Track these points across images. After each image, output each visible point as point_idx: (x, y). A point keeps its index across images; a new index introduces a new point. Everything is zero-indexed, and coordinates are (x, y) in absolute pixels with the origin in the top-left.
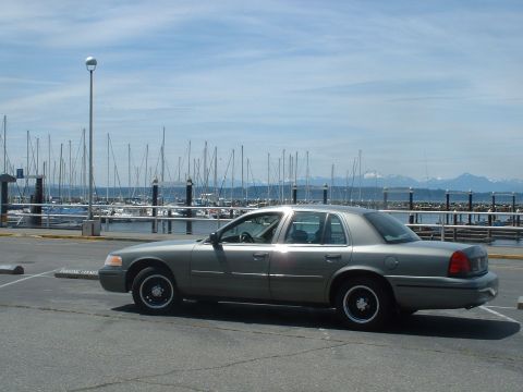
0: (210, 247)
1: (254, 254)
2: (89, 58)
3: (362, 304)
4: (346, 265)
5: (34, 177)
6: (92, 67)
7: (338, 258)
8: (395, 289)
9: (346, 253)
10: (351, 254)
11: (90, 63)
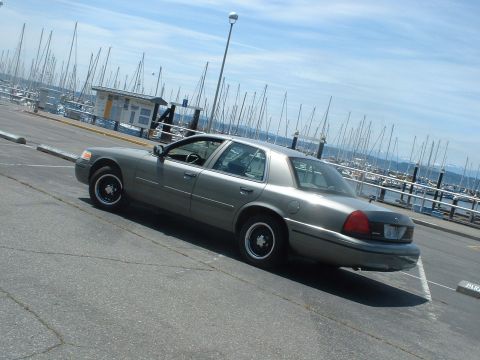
0: (155, 159)
1: (185, 173)
2: (233, 13)
3: (261, 241)
4: (255, 200)
5: (192, 108)
6: (233, 21)
7: (250, 191)
8: (291, 233)
9: (257, 189)
10: (263, 190)
11: (232, 17)
